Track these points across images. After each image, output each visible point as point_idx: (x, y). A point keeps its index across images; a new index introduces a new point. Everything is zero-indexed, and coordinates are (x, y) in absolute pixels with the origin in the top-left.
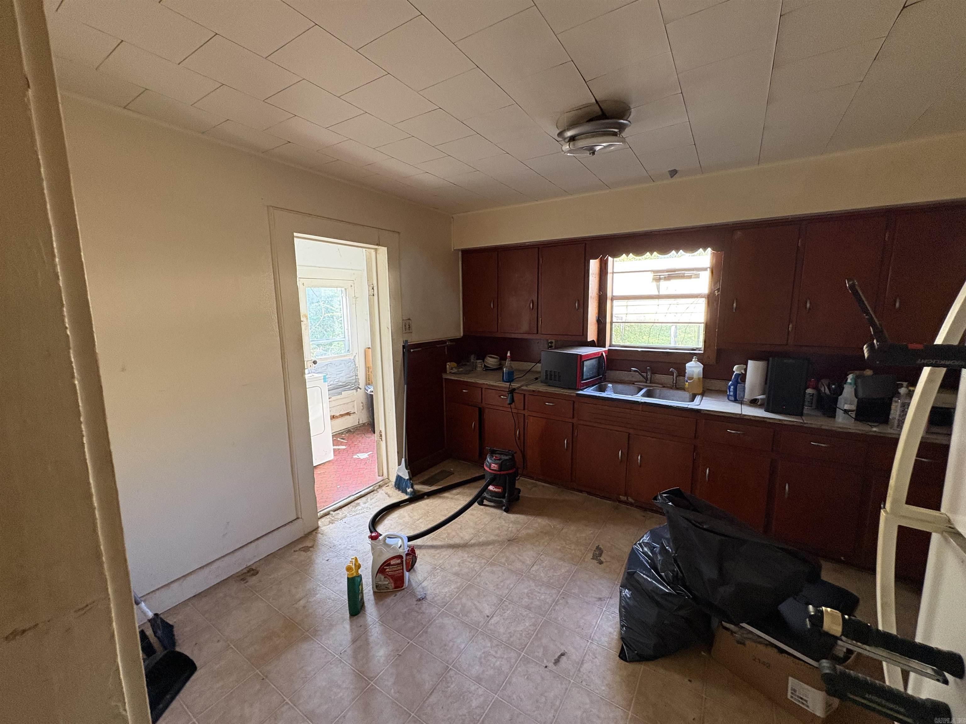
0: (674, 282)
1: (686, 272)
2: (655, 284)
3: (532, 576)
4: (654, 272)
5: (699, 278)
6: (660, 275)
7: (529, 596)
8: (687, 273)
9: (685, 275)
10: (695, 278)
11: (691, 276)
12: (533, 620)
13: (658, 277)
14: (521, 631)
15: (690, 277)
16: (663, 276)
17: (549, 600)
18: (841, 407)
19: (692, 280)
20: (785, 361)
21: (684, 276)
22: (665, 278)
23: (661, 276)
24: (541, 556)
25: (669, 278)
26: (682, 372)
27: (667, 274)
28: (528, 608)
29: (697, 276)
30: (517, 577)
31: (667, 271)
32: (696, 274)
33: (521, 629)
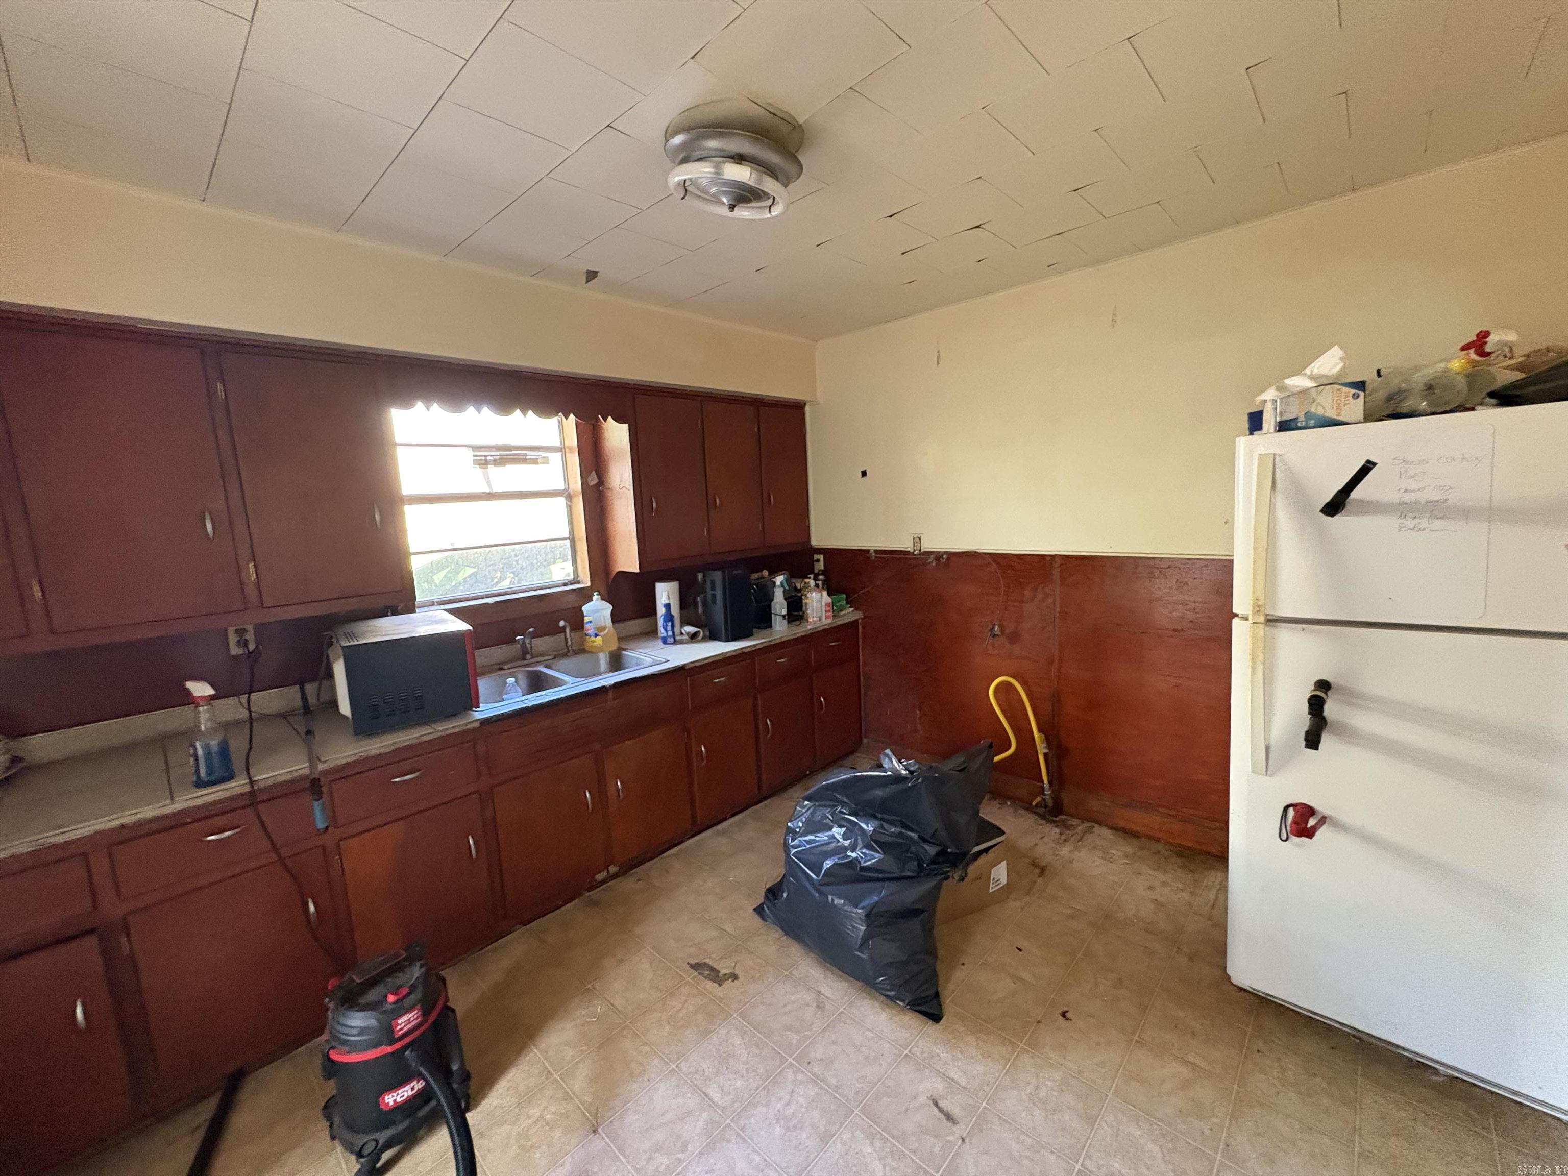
0: (510, 468)
1: (529, 453)
2: (478, 470)
3: (737, 1105)
4: (475, 448)
5: (548, 463)
6: (485, 456)
7: (795, 1127)
8: (531, 455)
9: (528, 457)
10: (543, 463)
11: (537, 459)
12: (859, 1134)
13: (483, 458)
14: (884, 1167)
15: (535, 461)
16: (491, 458)
17: (812, 1091)
18: (778, 612)
19: (540, 466)
20: (735, 572)
21: (526, 459)
22: (495, 460)
23: (488, 458)
24: (680, 1070)
25: (501, 462)
26: (578, 623)
27: (498, 453)
28: (826, 1138)
29: (546, 461)
30: (733, 1138)
31: (498, 448)
32: (544, 457)
33: (881, 1167)
